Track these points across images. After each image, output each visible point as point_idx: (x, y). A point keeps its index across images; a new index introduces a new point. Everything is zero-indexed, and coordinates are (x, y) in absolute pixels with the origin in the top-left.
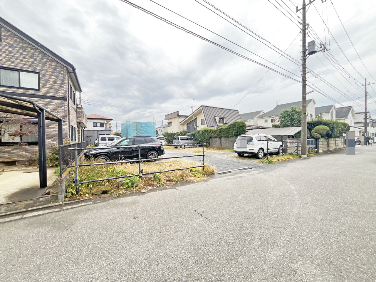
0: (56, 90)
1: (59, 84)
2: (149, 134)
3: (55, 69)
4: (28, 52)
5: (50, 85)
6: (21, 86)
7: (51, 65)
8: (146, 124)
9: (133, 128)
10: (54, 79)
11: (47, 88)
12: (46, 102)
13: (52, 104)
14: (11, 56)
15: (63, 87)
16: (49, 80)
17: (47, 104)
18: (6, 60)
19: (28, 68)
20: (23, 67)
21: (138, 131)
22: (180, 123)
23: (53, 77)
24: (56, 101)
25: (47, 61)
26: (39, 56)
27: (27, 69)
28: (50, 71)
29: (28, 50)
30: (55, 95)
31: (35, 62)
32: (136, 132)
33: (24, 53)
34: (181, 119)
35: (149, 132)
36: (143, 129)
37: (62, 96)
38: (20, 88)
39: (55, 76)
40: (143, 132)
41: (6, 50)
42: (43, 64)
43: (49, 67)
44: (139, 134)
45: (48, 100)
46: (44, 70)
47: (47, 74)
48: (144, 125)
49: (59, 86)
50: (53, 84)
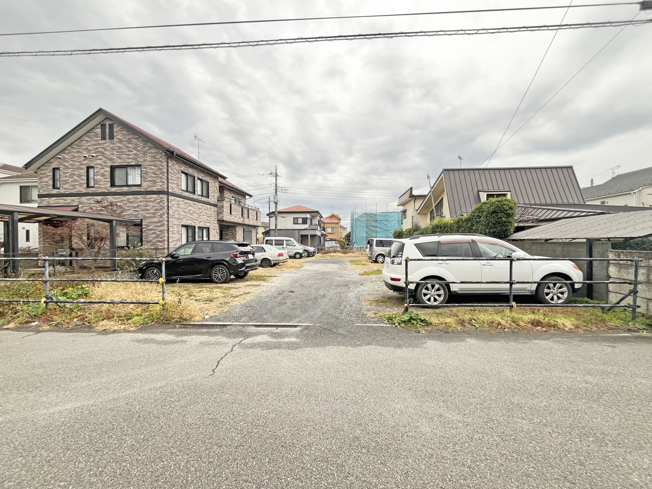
0: (155, 182)
1: (158, 174)
2: (389, 233)
3: (154, 157)
4: (132, 144)
5: (150, 177)
6: (129, 184)
7: (151, 153)
8: (383, 216)
9: (361, 224)
10: (153, 169)
11: (147, 181)
12: (146, 198)
13: (152, 201)
14: (120, 152)
15: (161, 178)
16: (149, 172)
17: (147, 201)
18: (117, 157)
19: (132, 162)
20: (129, 162)
21: (370, 229)
22: (417, 210)
23: (153, 167)
24: (154, 196)
25: (148, 149)
26: (141, 146)
27: (132, 164)
28: (150, 161)
29: (132, 141)
30: (154, 189)
31: (138, 153)
32: (366, 229)
33: (130, 146)
34: (419, 203)
35: (389, 229)
36: (378, 225)
37: (160, 189)
38: (127, 186)
39: (154, 166)
40: (378, 229)
41: (117, 147)
42: (145, 154)
43: (149, 156)
44: (370, 233)
45: (148, 196)
46: (145, 161)
47: (148, 165)
48: (379, 218)
49: (158, 177)
50: (153, 175)
